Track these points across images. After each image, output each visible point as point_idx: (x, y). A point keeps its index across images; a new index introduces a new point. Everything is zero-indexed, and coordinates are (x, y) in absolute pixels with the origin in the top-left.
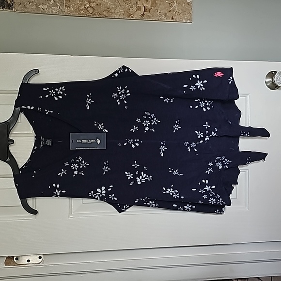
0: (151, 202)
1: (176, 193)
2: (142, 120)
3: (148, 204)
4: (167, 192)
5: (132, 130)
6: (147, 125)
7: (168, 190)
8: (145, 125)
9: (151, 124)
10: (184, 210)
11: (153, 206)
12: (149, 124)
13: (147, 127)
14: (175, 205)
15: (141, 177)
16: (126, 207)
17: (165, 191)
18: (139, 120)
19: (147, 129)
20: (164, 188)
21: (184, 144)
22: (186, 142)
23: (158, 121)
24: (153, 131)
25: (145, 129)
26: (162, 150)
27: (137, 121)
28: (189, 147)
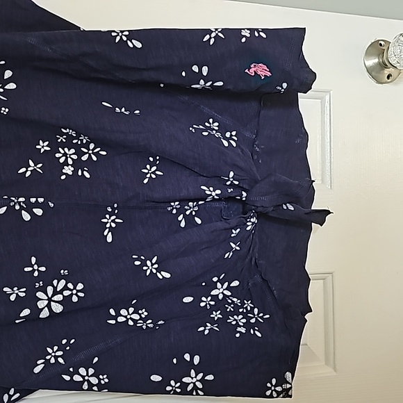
0: (82, 371)
1: (145, 320)
2: (55, 147)
3: (77, 378)
4: (121, 319)
5: (23, 170)
6: (70, 161)
7: (123, 312)
8: (62, 160)
9: (79, 158)
10: (184, 391)
11: (91, 385)
12: (75, 157)
13: (68, 165)
14: (156, 378)
16: (10, 397)
17: (115, 318)
18: (43, 146)
19: (68, 170)
20: (112, 312)
21: (169, 209)
22: (172, 204)
23: (101, 152)
24: (87, 175)
25: (64, 171)
26: (108, 225)
27: (38, 147)
28: (182, 216)
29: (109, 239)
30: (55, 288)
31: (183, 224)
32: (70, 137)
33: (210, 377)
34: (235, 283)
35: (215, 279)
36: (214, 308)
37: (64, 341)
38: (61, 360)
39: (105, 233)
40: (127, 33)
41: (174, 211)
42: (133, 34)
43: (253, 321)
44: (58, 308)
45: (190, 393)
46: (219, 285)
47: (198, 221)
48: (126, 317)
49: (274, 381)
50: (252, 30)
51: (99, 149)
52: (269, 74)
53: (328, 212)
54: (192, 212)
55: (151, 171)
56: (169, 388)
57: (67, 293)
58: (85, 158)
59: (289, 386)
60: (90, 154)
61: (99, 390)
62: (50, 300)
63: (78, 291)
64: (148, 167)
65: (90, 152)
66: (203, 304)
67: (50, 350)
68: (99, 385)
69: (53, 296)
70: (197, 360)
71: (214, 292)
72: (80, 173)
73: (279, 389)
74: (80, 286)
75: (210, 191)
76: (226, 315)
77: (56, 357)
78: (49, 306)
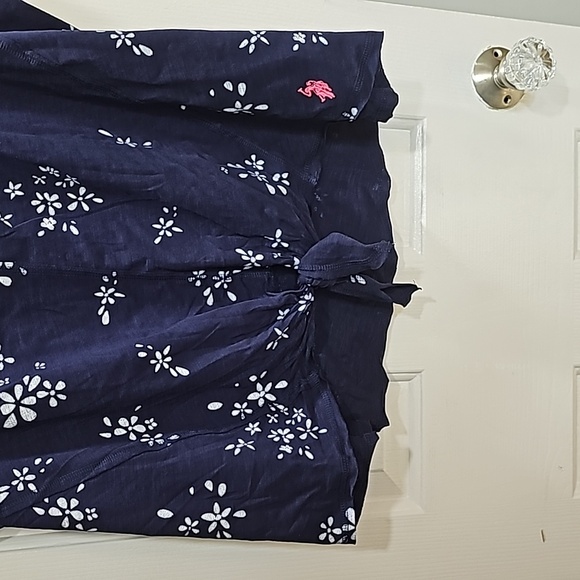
0: (62, 502)
1: (152, 433)
2: (30, 192)
3: (54, 512)
4: (119, 432)
6: (52, 212)
7: (123, 422)
8: (40, 209)
9: (65, 206)
10: (204, 532)
11: (73, 522)
12: (58, 205)
13: (48, 216)
14: (165, 514)
15: (18, 390)
17: (111, 430)
18: (14, 190)
19: (49, 224)
20: (107, 421)
21: (191, 280)
22: (195, 273)
23: (95, 200)
24: (75, 231)
25: (43, 225)
26: (104, 301)
27: (6, 191)
28: (209, 290)
29: (106, 320)
30: (26, 387)
31: (210, 301)
32: (51, 179)
33: (241, 514)
34: (282, 384)
35: (253, 378)
36: (250, 419)
37: (38, 461)
38: (32, 487)
39: (100, 312)
40: (132, 35)
41: (198, 283)
42: (141, 37)
43: (304, 437)
44: (29, 415)
45: (213, 535)
46: (259, 387)
47: (232, 297)
48: (126, 428)
49: (331, 521)
50: (308, 35)
51: (92, 195)
52: (332, 96)
53: (414, 288)
54: (222, 284)
55: (166, 227)
56: (182, 528)
57: (41, 394)
58: (72, 207)
59: (351, 528)
60: (79, 202)
61: (85, 529)
62: (18, 403)
63: (58, 392)
64: (162, 220)
65: (80, 199)
66: (235, 413)
67: (17, 473)
68: (84, 522)
69: (22, 398)
70: (222, 489)
71: (252, 397)
72: (65, 228)
73: (337, 531)
74: (61, 386)
75: (248, 256)
76: (266, 428)
77: (26, 483)
78: (16, 412)
